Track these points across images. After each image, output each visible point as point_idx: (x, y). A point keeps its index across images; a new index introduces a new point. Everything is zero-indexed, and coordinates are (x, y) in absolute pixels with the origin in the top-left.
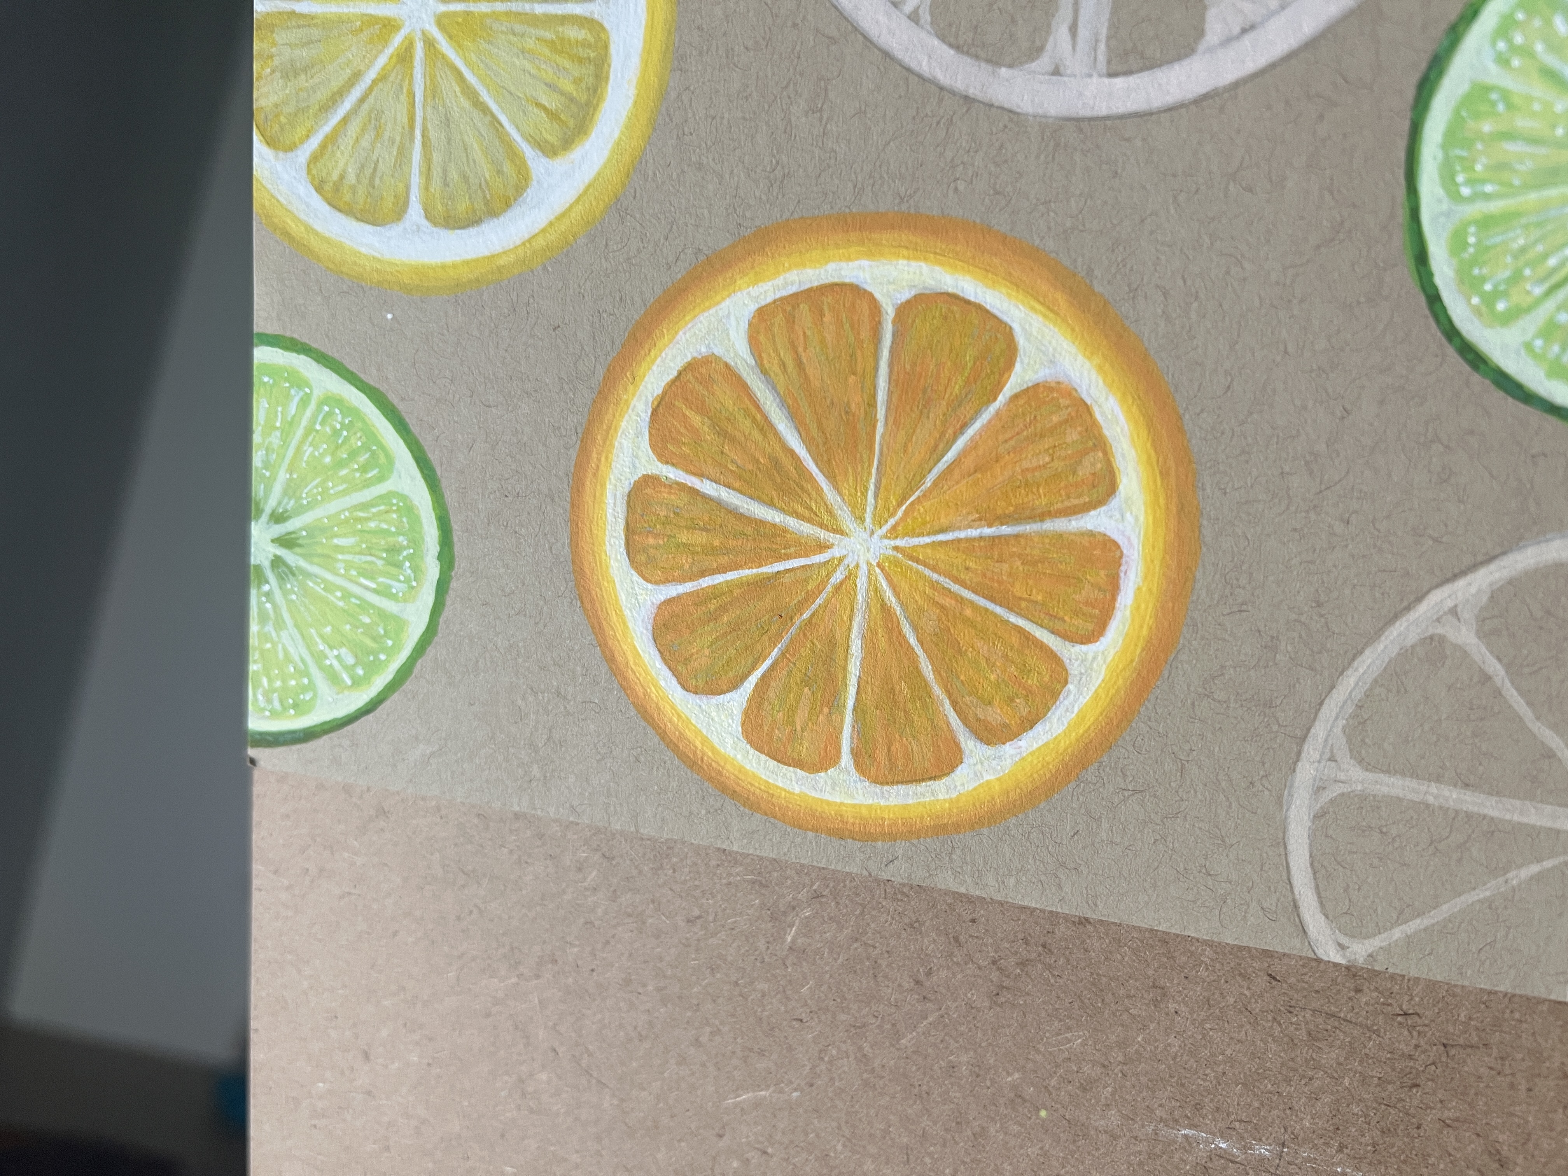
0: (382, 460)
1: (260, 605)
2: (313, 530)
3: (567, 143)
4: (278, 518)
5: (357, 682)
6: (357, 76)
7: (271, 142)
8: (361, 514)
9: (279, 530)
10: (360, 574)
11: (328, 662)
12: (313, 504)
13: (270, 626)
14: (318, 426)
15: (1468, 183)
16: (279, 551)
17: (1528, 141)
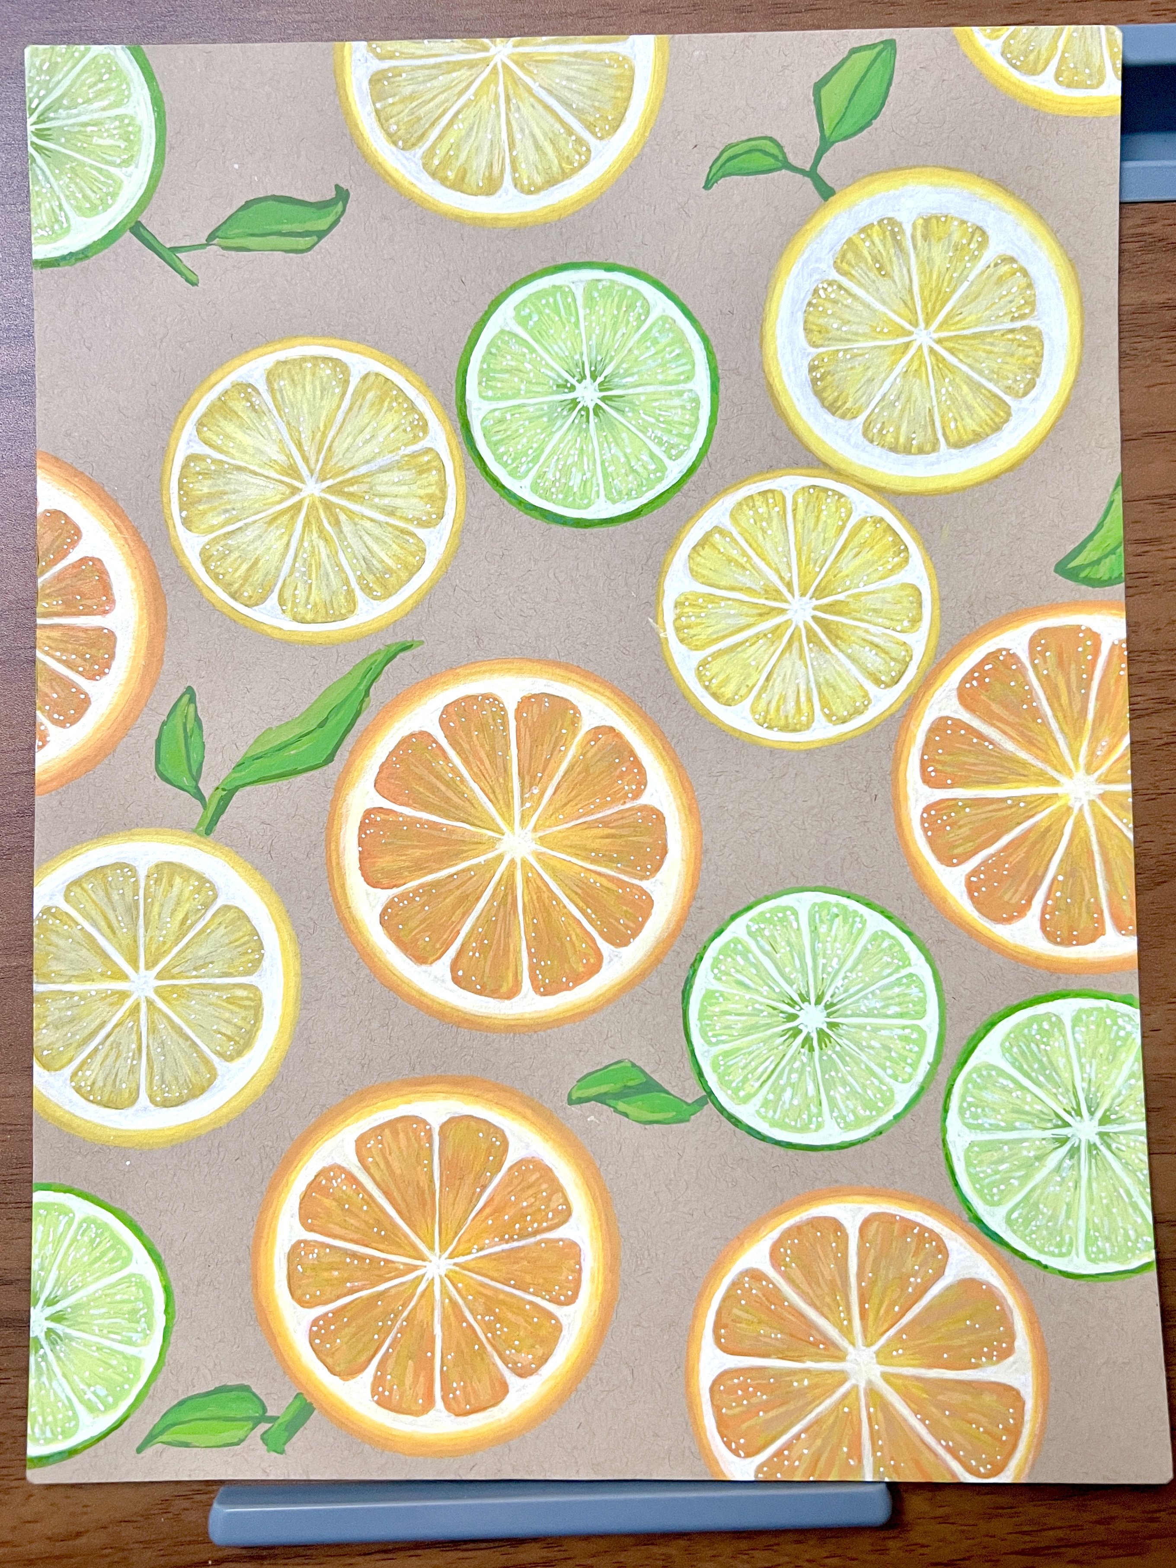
0: (124, 1253)
1: (38, 1364)
3: (239, 1053)
4: (50, 1302)
5: (108, 1407)
6: (103, 1024)
7: (46, 1066)
8: (111, 1291)
9: (50, 1311)
11: (86, 1397)
12: (76, 1289)
13: (44, 1379)
14: (79, 1237)
15: (714, 1036)
16: (52, 1325)
17: (736, 1014)
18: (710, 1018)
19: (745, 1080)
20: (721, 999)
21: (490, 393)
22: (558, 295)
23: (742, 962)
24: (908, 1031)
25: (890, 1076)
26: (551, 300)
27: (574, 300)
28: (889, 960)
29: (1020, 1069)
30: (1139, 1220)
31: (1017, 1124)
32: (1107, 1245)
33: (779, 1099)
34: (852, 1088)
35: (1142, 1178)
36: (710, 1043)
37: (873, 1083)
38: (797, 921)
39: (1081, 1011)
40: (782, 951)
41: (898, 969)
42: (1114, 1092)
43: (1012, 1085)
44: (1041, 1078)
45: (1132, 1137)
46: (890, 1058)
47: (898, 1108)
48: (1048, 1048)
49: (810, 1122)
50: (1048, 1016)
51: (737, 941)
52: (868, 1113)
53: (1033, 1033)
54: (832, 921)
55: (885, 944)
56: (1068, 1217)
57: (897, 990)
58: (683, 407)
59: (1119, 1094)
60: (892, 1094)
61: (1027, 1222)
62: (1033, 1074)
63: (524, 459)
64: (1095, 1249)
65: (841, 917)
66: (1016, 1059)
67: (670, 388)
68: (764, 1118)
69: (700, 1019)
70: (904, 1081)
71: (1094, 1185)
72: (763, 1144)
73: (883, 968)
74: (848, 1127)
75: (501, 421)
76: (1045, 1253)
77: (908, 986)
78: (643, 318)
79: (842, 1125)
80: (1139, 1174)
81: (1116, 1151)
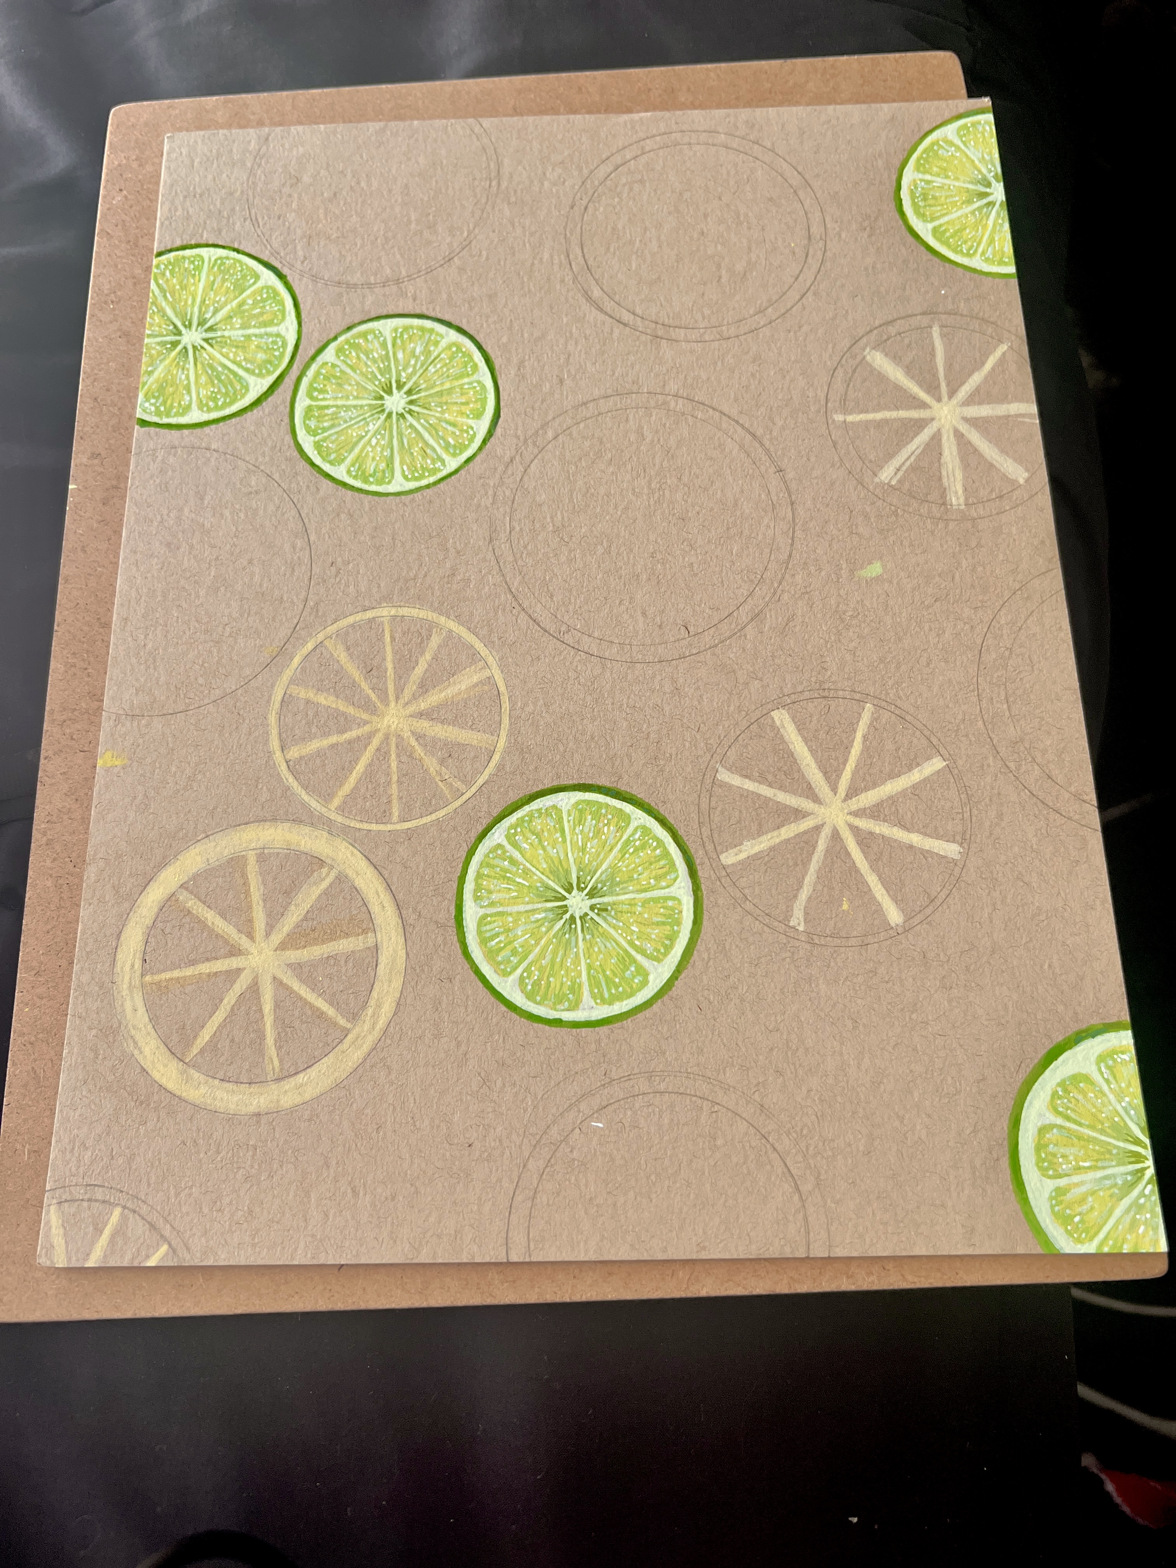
0: (938, 234)
1: (994, 166)
4: (991, 204)
5: (937, 143)
8: (945, 211)
9: (990, 199)
11: (953, 149)
12: (973, 213)
13: (987, 157)
14: (975, 244)
15: (475, 387)
16: (988, 190)
17: (457, 403)
18: (478, 400)
20: (468, 413)
21: (670, 903)
22: (606, 995)
23: (451, 440)
24: (321, 397)
25: (338, 366)
26: (613, 991)
27: (591, 992)
28: (331, 445)
29: (235, 374)
30: (161, 282)
31: (242, 339)
32: (187, 266)
33: (425, 347)
34: (368, 358)
35: (153, 308)
36: (479, 382)
37: (351, 361)
38: (403, 471)
39: (182, 415)
40: (417, 449)
41: (324, 440)
42: (167, 362)
43: (244, 363)
44: (220, 369)
45: (157, 333)
46: (335, 377)
47: (333, 345)
48: (212, 389)
49: (402, 333)
50: (209, 410)
51: (454, 455)
52: (357, 341)
53: (222, 399)
54: (375, 471)
55: (333, 456)
56: (213, 282)
59: (161, 361)
60: (337, 354)
61: (244, 277)
63: (637, 843)
64: (196, 263)
65: (367, 475)
66: (238, 381)
69: (486, 398)
71: (190, 302)
75: (658, 878)
78: (525, 974)
79: (377, 332)
81: (170, 324)
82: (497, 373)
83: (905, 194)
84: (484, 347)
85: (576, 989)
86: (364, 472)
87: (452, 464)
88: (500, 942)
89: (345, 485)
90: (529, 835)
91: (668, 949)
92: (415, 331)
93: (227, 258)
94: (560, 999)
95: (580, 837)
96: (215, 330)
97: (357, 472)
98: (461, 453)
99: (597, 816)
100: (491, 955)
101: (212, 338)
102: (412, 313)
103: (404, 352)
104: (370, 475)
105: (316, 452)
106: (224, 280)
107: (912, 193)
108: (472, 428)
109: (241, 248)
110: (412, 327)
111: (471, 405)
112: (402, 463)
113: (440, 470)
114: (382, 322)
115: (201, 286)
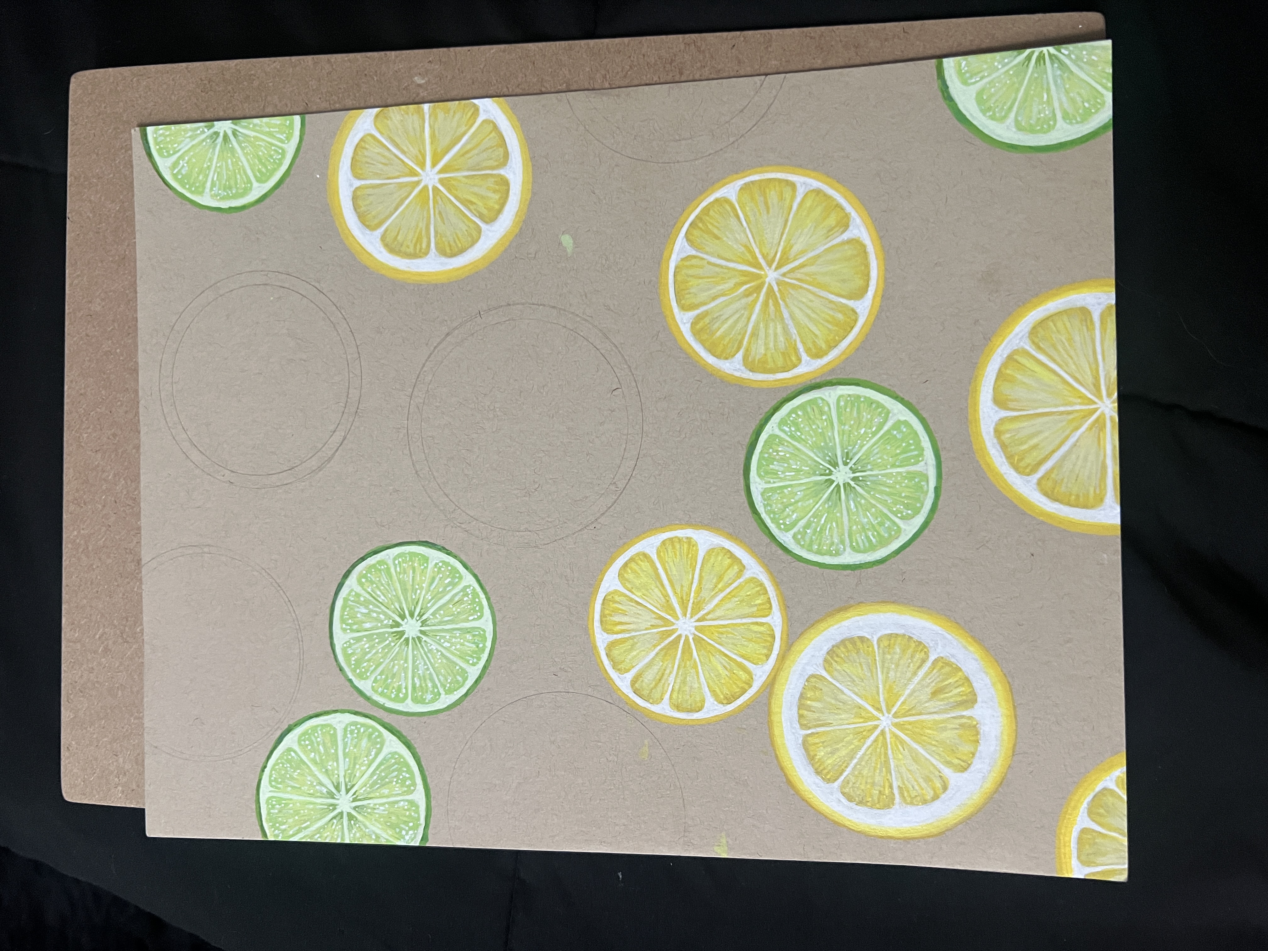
0: (263, 178)
1: (198, 128)
2: (232, 150)
3: (386, 245)
4: (235, 133)
5: (175, 176)
6: (404, 152)
7: (377, 116)
8: (242, 171)
9: (230, 133)
10: (218, 173)
11: (181, 162)
12: (243, 149)
13: (190, 134)
14: (273, 148)
15: (399, 562)
16: (221, 135)
17: (413, 577)
18: (411, 560)
19: (372, 582)
20: (422, 567)
21: (842, 403)
22: (916, 453)
23: (447, 582)
24: (404, 691)
25: (376, 677)
26: (913, 447)
27: (913, 464)
28: (449, 681)
29: (381, 764)
30: (291, 833)
31: (347, 760)
32: (276, 811)
33: (361, 605)
34: (369, 652)
35: (316, 837)
36: (394, 559)
37: (372, 666)
38: (474, 619)
39: (417, 807)
40: (454, 609)
41: (444, 686)
42: (367, 823)
43: (371, 758)
44: (375, 777)
45: (340, 834)
46: (386, 679)
47: (356, 682)
48: (394, 783)
49: (347, 625)
50: (414, 784)
51: (461, 578)
52: (353, 662)
53: (404, 774)
54: (474, 643)
55: (460, 678)
56: (293, 787)
57: (430, 685)
58: (832, 544)
59: (366, 827)
60: (364, 679)
61: (288, 761)
62: (378, 772)
63: (793, 429)
64: (274, 803)
65: (477, 649)
66: (387, 761)
67: (846, 535)
68: (349, 594)
69: (410, 553)
70: (373, 687)
71: (311, 806)
72: (333, 594)
73: (444, 676)
74: (344, 650)
75: (822, 413)
76: (271, 771)
77: (432, 692)
78: (899, 515)
79: (345, 645)
80: (318, 835)
81: (331, 823)
82: (388, 544)
83: (224, 205)
84: (362, 556)
85: (911, 476)
86: (474, 652)
87: (469, 579)
88: (873, 535)
89: (485, 668)
90: (785, 513)
91: (879, 405)
92: (346, 613)
93: (271, 776)
94: (919, 488)
95: (787, 474)
96: (338, 784)
97: (473, 658)
98: (458, 572)
99: (771, 460)
100: (883, 543)
101: (346, 785)
102: (328, 616)
103: (364, 623)
104: (478, 647)
105: (455, 693)
106: (292, 778)
107: (223, 198)
108: (437, 564)
109: (261, 765)
110: (342, 616)
111: (416, 565)
112: (467, 620)
113: (474, 589)
114: (336, 641)
115: (295, 798)
